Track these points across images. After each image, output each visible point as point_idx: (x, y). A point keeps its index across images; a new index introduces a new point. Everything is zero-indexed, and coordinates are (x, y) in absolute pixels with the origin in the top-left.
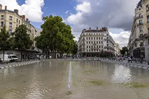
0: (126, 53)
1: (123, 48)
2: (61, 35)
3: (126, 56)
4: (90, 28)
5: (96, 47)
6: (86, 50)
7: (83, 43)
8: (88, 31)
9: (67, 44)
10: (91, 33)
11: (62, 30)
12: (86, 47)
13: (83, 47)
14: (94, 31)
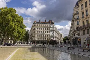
0: (67, 41)
1: (65, 37)
2: (13, 24)
3: (67, 44)
4: (40, 20)
5: (44, 36)
6: (36, 38)
7: (33, 32)
8: (38, 23)
9: (19, 32)
10: (40, 25)
11: (15, 20)
12: (36, 35)
13: (33, 35)
14: (43, 23)
